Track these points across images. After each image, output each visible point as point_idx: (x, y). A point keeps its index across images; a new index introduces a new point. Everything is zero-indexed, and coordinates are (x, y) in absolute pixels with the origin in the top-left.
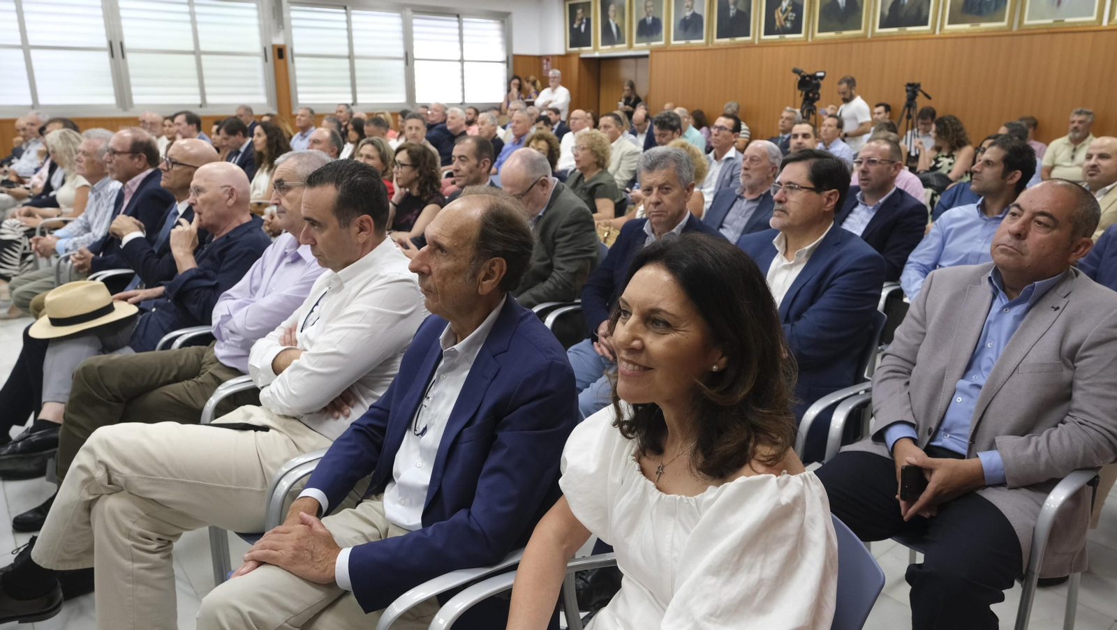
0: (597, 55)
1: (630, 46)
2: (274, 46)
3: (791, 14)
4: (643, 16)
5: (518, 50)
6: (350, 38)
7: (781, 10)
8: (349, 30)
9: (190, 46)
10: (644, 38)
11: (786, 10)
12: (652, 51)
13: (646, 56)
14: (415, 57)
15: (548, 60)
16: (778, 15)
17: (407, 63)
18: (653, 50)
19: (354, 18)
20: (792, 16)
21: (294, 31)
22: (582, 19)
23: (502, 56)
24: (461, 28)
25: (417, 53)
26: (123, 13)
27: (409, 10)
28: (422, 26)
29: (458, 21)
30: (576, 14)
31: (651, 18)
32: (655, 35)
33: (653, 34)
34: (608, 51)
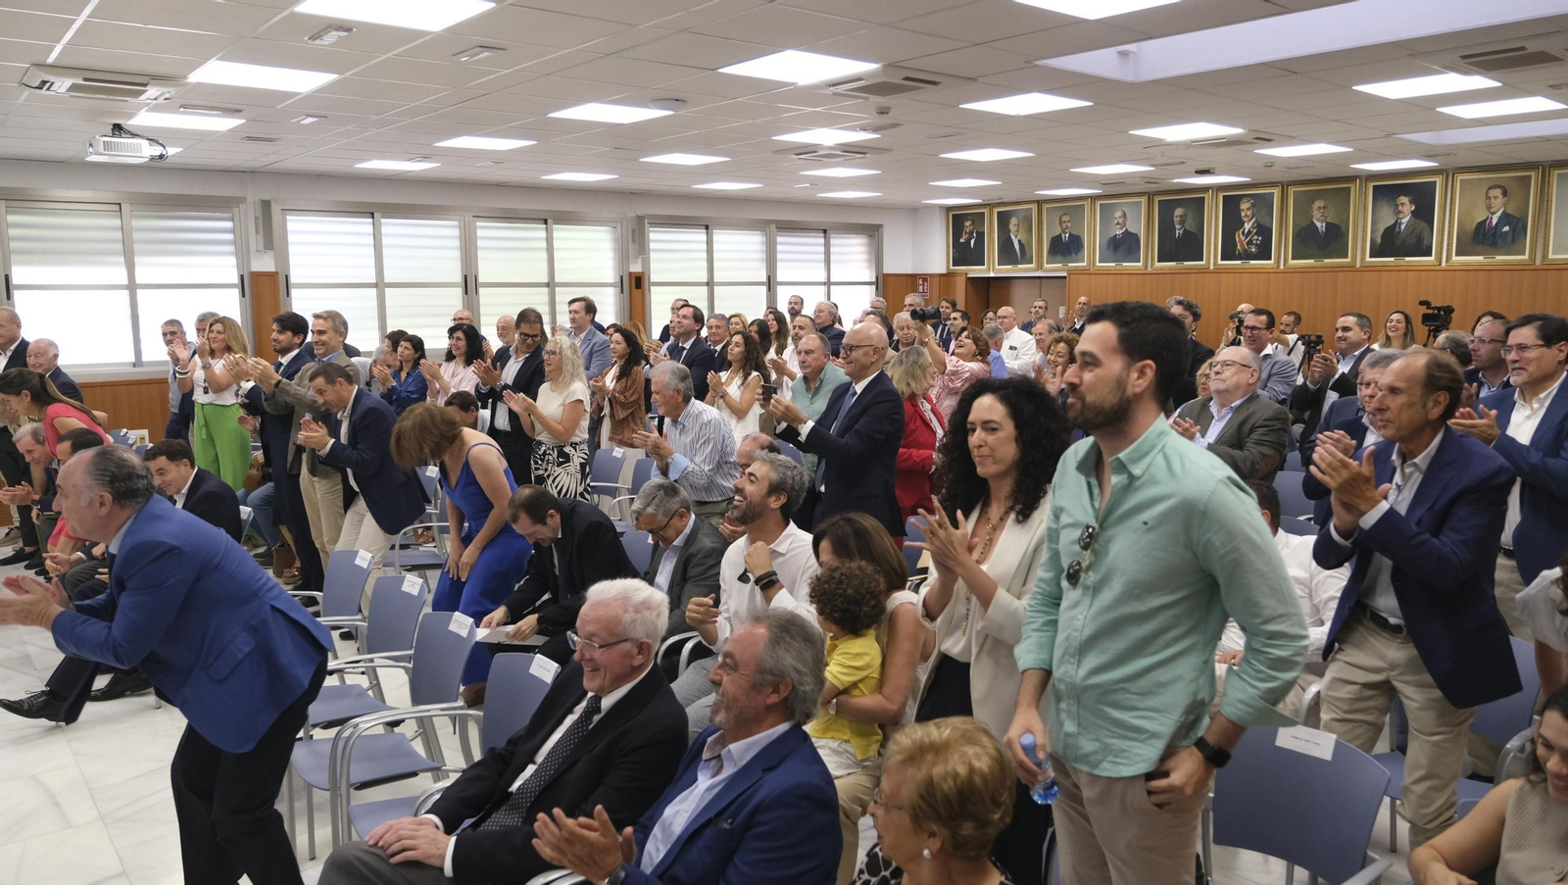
0: (992, 275)
1: (1040, 267)
2: (630, 273)
3: (1255, 237)
4: (1058, 231)
5: (887, 270)
6: (710, 260)
7: (1243, 232)
8: (710, 251)
9: (544, 278)
10: (1059, 258)
11: (1249, 232)
12: (1069, 274)
13: (1063, 278)
14: (779, 280)
15: (925, 280)
16: (1240, 238)
17: (769, 290)
18: (1072, 272)
19: (715, 239)
20: (1259, 239)
21: (652, 255)
22: (971, 233)
23: (868, 275)
24: (827, 246)
25: (781, 276)
26: (480, 243)
27: (773, 227)
28: (786, 244)
29: (825, 237)
30: (963, 226)
31: (1067, 235)
32: (1074, 255)
33: (1070, 254)
34: (1008, 271)
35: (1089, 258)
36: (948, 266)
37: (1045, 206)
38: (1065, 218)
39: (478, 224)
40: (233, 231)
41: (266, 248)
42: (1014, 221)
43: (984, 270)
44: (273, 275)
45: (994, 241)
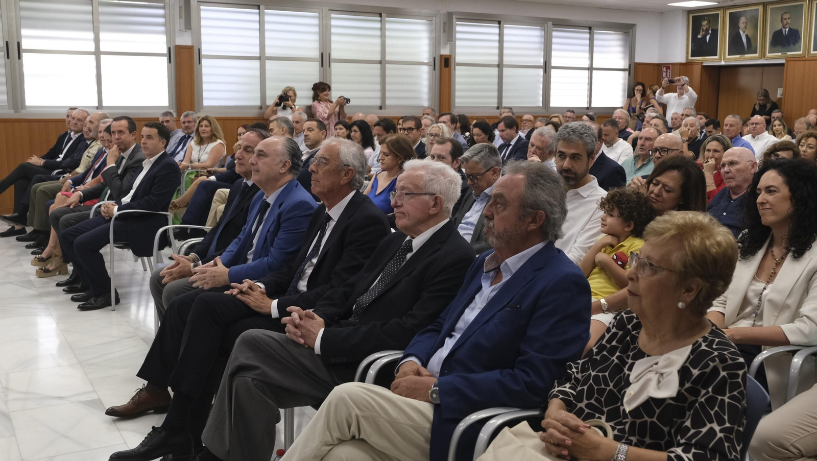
0: (723, 63)
1: (763, 56)
2: (441, 56)
4: (779, 26)
5: (638, 59)
6: (501, 48)
8: (501, 41)
9: (378, 57)
10: (779, 48)
12: (787, 61)
13: (782, 65)
14: (553, 65)
15: (668, 67)
17: (545, 72)
18: (789, 59)
19: (506, 31)
21: (458, 43)
22: (707, 30)
23: (622, 63)
24: (591, 40)
25: (554, 62)
26: (333, 30)
27: (550, 23)
28: (560, 38)
29: (590, 33)
30: (701, 25)
31: (787, 30)
32: (792, 46)
33: (789, 45)
34: (736, 60)
35: (805, 48)
36: (687, 57)
37: (769, 7)
38: (786, 16)
39: (333, 16)
40: (164, 16)
41: (186, 28)
42: (743, 20)
43: (716, 59)
44: (190, 48)
45: (725, 36)
